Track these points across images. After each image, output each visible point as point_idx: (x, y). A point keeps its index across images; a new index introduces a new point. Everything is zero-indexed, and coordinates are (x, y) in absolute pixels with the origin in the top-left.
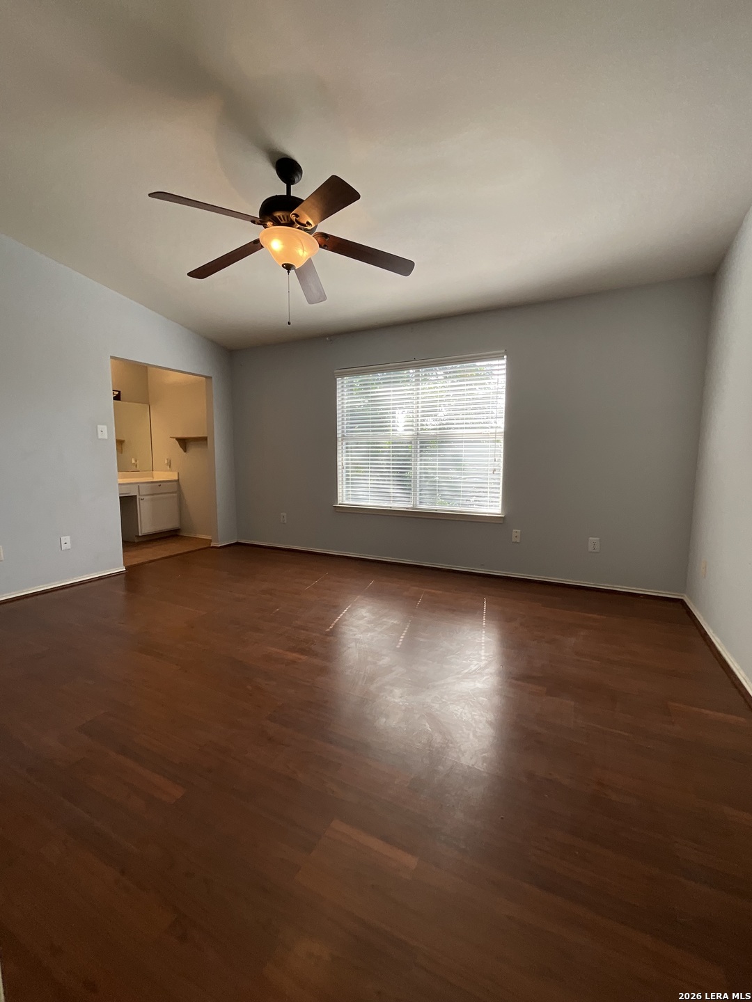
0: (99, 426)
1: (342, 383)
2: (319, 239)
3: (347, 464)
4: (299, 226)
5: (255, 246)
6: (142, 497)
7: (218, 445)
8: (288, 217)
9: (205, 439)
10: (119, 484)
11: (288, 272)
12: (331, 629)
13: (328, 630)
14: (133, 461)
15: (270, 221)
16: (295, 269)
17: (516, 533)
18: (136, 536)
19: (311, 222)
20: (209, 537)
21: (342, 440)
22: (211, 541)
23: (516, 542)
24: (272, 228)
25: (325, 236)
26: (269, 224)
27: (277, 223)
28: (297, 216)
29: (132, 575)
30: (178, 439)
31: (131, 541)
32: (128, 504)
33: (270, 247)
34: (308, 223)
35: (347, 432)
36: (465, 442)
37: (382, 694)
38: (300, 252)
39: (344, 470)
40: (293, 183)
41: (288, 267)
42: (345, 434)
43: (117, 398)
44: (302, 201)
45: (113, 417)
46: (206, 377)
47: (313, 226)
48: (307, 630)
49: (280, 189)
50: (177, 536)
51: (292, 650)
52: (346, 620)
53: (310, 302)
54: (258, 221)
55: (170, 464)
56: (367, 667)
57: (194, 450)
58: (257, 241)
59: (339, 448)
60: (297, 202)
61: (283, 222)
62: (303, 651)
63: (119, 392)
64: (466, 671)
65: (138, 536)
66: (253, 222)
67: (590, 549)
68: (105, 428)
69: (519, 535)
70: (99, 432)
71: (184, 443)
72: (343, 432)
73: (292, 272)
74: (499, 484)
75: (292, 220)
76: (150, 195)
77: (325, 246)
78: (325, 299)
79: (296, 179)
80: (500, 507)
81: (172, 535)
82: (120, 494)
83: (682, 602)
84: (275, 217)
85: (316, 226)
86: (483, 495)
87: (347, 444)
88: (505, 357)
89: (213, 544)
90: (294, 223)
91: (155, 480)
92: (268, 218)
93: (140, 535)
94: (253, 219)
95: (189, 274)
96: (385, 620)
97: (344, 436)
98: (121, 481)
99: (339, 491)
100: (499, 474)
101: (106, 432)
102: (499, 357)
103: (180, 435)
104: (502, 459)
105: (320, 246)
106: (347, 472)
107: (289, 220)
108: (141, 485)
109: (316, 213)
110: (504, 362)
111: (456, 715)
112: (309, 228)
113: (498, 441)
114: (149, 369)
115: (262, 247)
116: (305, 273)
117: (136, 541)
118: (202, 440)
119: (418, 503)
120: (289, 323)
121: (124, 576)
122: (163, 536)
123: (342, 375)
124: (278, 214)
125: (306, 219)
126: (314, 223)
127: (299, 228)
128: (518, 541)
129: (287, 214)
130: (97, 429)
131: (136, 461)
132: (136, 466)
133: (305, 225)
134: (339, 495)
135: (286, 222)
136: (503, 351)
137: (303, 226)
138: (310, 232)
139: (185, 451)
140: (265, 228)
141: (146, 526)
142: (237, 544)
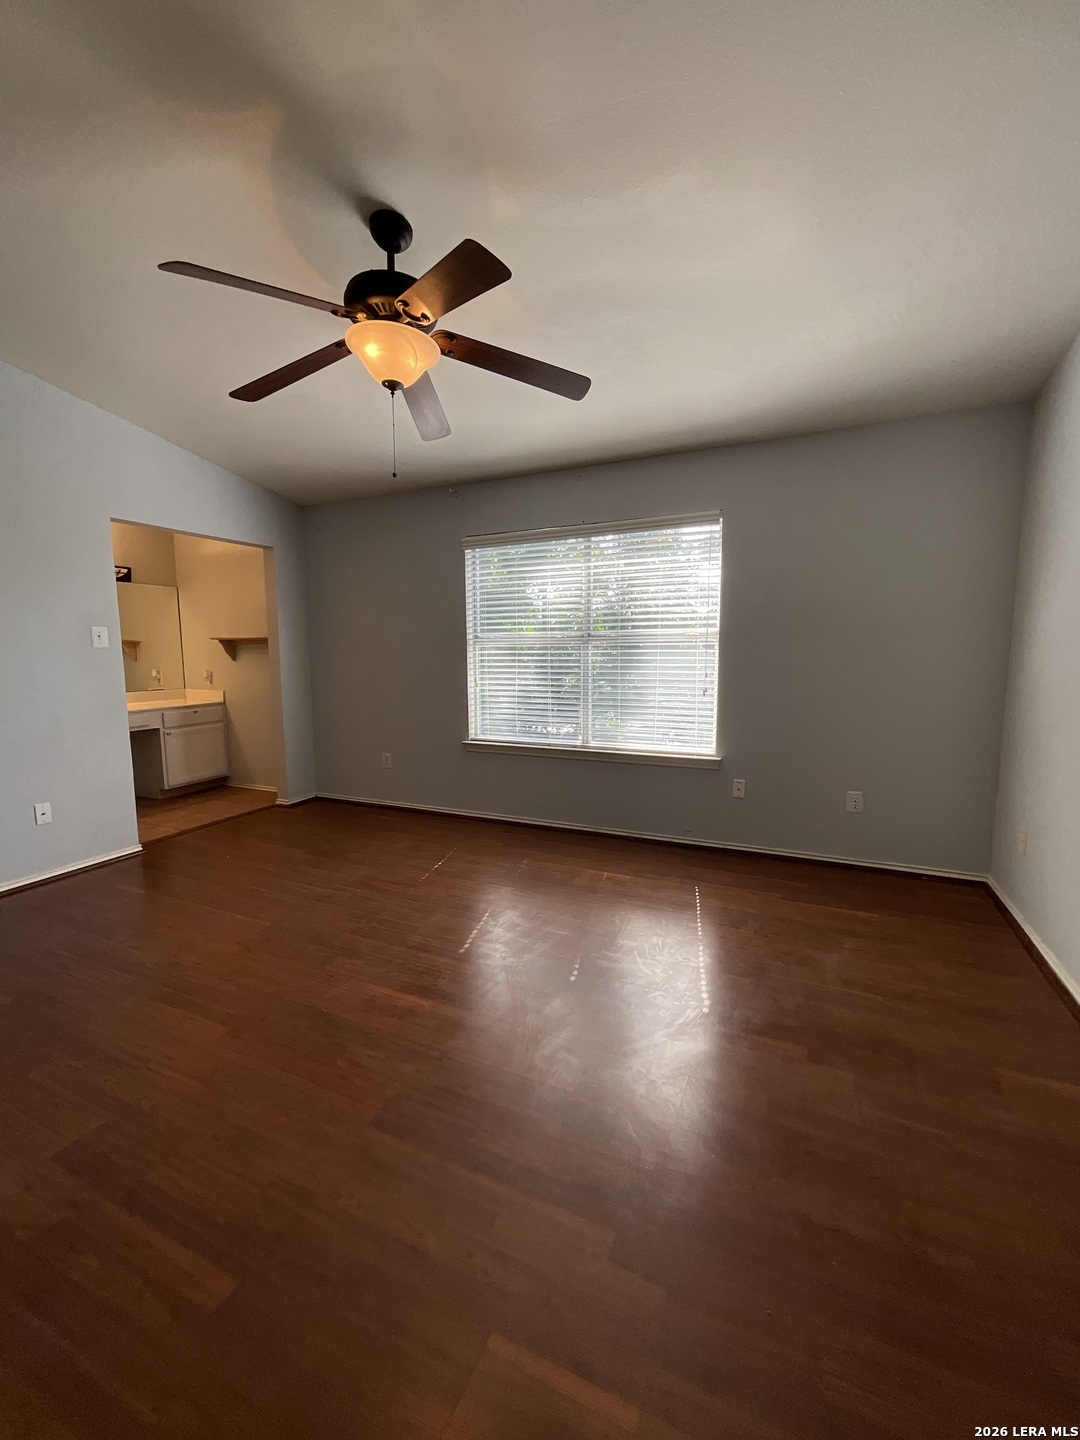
0: (94, 628)
1: (474, 557)
2: (440, 340)
3: (482, 679)
4: (409, 320)
5: (339, 350)
6: (167, 731)
7: (285, 649)
8: (391, 305)
9: (263, 642)
10: (129, 712)
11: (393, 394)
12: (467, 949)
13: (461, 951)
14: (154, 674)
15: (362, 311)
16: (402, 388)
17: (739, 783)
18: (161, 790)
19: (428, 314)
20: (273, 789)
21: (475, 643)
22: (275, 795)
23: (738, 798)
24: (365, 323)
25: (449, 336)
26: (360, 316)
27: (373, 314)
28: (406, 304)
29: (153, 857)
30: (223, 642)
31: (150, 798)
32: (144, 742)
33: (363, 354)
34: (424, 316)
35: (482, 631)
36: (661, 647)
37: (555, 1068)
38: (411, 362)
39: (478, 689)
40: (398, 250)
41: (392, 386)
42: (479, 635)
43: (126, 578)
44: (415, 280)
45: (118, 610)
46: (265, 547)
47: (432, 320)
48: (429, 952)
49: (377, 261)
50: (225, 786)
51: (407, 989)
52: (489, 932)
53: (425, 438)
54: (342, 311)
55: (210, 678)
56: (528, 1019)
57: (247, 659)
58: (341, 344)
59: (470, 655)
60: (407, 282)
61: (384, 313)
62: (424, 992)
63: (129, 569)
64: (681, 1021)
65: (162, 791)
66: (335, 313)
67: (850, 808)
68: (104, 632)
69: (742, 787)
70: (95, 638)
71: (232, 646)
72: (475, 631)
73: (398, 393)
74: (712, 710)
75: (397, 311)
76: (161, 266)
77: (450, 352)
78: (448, 432)
79: (403, 244)
80: (714, 745)
81: (215, 786)
82: (130, 728)
83: (984, 887)
84: (371, 305)
85: (436, 321)
86: (689, 726)
87: (482, 649)
88: (721, 520)
89: (279, 801)
90: (400, 315)
91: (189, 703)
92: (359, 307)
93: (166, 788)
94: (334, 308)
95: (233, 394)
96: (549, 929)
97: (476, 637)
98: (132, 706)
99: (471, 720)
100: (712, 696)
101: (107, 638)
102: (713, 521)
103: (225, 636)
104: (716, 673)
105: (443, 353)
106: (482, 691)
107: (393, 309)
108: (165, 713)
109: (437, 300)
110: (718, 527)
111: (674, 1105)
112: (425, 323)
113: (712, 647)
114: (176, 536)
115: (350, 352)
116: (418, 395)
117: (160, 797)
118: (260, 643)
119: (590, 738)
120: (394, 475)
121: (141, 858)
122: (201, 788)
123: (473, 546)
124: (374, 301)
125: (420, 308)
126: (433, 314)
127: (408, 324)
128: (742, 796)
129: (391, 300)
130: (91, 632)
131: (158, 673)
132: (159, 680)
133: (418, 319)
134: (471, 726)
135: (388, 313)
136: (718, 512)
137: (415, 321)
138: (426, 329)
139: (234, 659)
140: (355, 322)
141: (176, 772)
142: (316, 799)
